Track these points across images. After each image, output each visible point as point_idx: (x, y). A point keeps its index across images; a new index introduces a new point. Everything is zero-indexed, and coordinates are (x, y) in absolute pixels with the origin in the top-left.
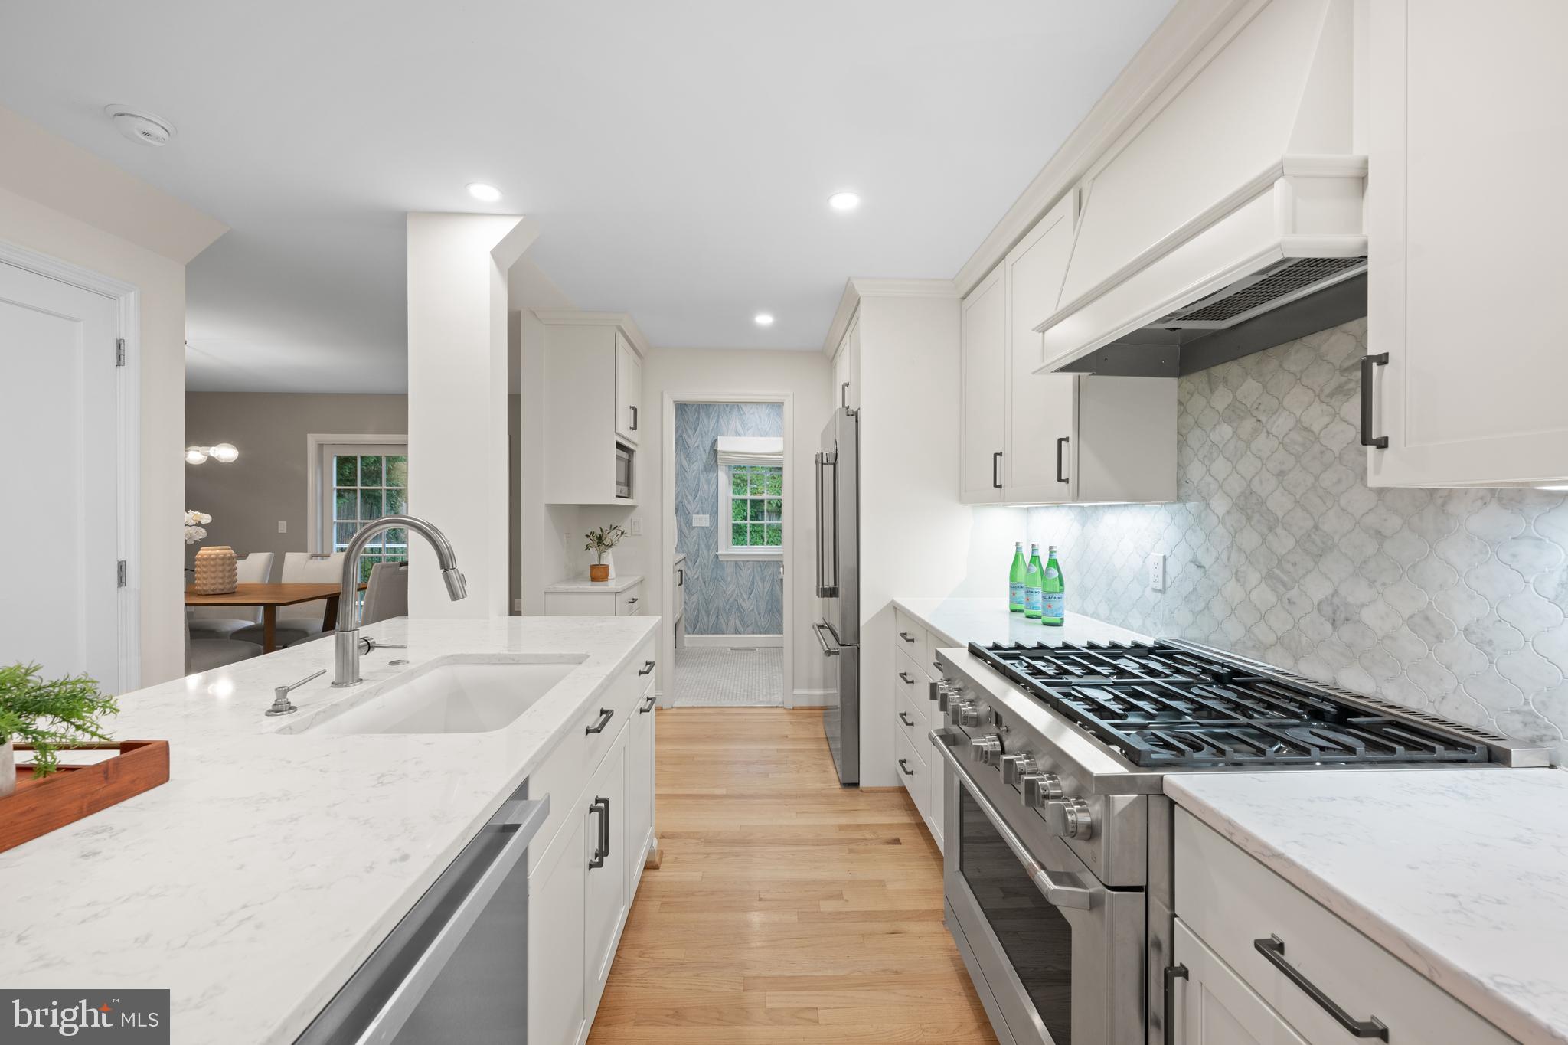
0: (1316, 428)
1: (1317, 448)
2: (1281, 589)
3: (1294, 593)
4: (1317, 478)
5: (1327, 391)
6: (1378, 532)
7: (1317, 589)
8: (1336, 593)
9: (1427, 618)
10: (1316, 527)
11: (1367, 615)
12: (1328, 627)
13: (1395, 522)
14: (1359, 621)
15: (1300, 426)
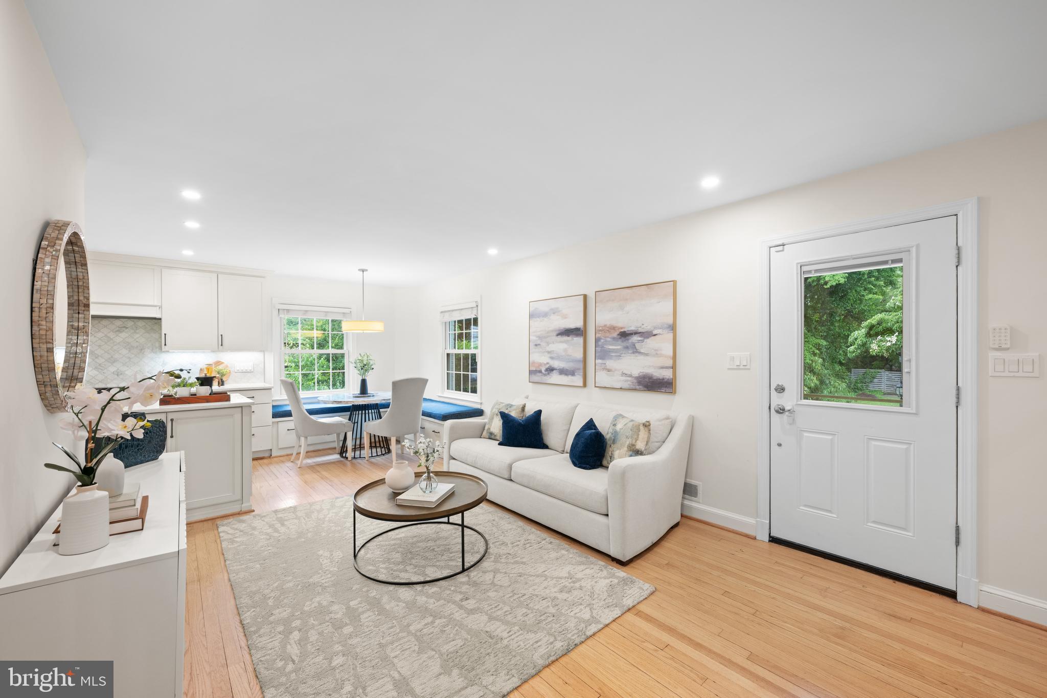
0: (112, 337)
1: (112, 341)
2: (100, 370)
3: (105, 371)
4: (112, 347)
5: (114, 330)
6: (129, 358)
7: (112, 369)
8: (118, 369)
9: (141, 371)
10: (112, 357)
11: (126, 373)
12: (116, 376)
13: (133, 356)
14: (125, 374)
15: (106, 336)
